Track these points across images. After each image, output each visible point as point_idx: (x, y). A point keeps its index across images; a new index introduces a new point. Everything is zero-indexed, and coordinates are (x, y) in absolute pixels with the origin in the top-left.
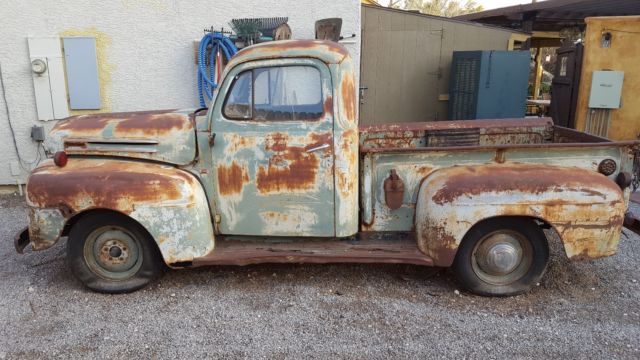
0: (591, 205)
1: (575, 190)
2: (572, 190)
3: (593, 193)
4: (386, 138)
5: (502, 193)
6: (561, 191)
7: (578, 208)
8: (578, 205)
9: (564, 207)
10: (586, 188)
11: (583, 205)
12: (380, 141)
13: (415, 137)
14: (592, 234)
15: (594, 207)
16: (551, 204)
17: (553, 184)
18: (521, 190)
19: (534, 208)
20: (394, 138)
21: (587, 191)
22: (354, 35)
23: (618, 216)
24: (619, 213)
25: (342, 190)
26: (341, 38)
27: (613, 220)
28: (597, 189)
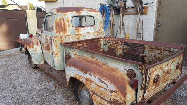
0: (101, 87)
1: (96, 77)
2: (95, 77)
3: (102, 82)
4: (113, 43)
5: (75, 69)
6: (91, 75)
7: (96, 86)
8: (96, 85)
9: (91, 83)
10: (100, 78)
11: (98, 86)
12: (111, 44)
13: (121, 44)
14: (104, 102)
15: (102, 89)
16: (87, 80)
17: (89, 71)
18: (80, 70)
19: (82, 79)
20: (115, 44)
21: (100, 80)
22: (152, 3)
23: (117, 100)
24: (116, 98)
25: (54, 55)
26: (147, 4)
27: (112, 100)
28: (104, 81)
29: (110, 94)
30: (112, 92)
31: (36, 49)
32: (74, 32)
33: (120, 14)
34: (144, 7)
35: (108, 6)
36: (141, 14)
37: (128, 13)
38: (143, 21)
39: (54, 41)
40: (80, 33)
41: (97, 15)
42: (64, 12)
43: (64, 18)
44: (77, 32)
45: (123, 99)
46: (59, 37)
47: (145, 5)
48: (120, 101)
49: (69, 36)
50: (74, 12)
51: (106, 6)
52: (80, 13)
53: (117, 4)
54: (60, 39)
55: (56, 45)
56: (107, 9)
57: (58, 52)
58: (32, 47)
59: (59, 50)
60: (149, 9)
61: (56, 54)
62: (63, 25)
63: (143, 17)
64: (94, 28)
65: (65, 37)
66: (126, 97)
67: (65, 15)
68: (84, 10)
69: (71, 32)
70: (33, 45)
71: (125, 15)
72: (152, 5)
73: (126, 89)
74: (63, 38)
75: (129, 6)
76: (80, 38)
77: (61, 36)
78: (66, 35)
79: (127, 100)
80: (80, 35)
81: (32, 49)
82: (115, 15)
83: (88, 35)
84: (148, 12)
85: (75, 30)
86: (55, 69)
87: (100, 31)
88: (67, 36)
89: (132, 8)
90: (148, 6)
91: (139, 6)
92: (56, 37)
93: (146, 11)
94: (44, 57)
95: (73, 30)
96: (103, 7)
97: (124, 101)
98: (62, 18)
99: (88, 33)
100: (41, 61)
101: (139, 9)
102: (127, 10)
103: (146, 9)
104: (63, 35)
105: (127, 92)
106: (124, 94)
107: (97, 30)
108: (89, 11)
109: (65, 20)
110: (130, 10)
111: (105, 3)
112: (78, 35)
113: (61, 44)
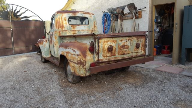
0: (73, 54)
1: (71, 49)
6: (69, 49)
8: (71, 54)
9: (69, 54)
14: (75, 65)
15: (74, 56)
16: (67, 53)
17: (68, 46)
21: (73, 50)
22: (145, 8)
23: (80, 61)
24: (80, 59)
25: (54, 45)
26: (141, 9)
27: (78, 61)
28: (75, 50)
29: (77, 57)
30: (78, 55)
31: (45, 45)
32: (70, 28)
33: (119, 19)
34: (139, 12)
35: (109, 13)
36: (136, 18)
37: (126, 18)
38: (138, 24)
39: (54, 34)
40: (76, 29)
41: (91, 17)
42: (62, 13)
43: (62, 17)
44: (73, 29)
45: (84, 59)
46: (58, 31)
47: (139, 10)
48: (83, 61)
49: (66, 31)
50: (70, 13)
51: (108, 14)
52: (75, 14)
53: (116, 11)
54: (59, 33)
55: (56, 38)
56: (108, 16)
57: (57, 42)
58: (42, 44)
59: (57, 41)
60: (143, 13)
61: (56, 44)
62: (61, 23)
63: (138, 21)
64: (88, 27)
65: (63, 32)
66: (87, 58)
67: (63, 15)
68: (79, 12)
69: (67, 29)
70: (43, 42)
71: (123, 21)
72: (145, 9)
73: (86, 53)
74: (61, 32)
75: (126, 13)
76: (75, 33)
77: (59, 30)
78: (63, 30)
79: (87, 61)
80: (76, 31)
81: (42, 45)
82: (115, 21)
83: (83, 32)
84: (142, 16)
85: (71, 27)
86: (55, 57)
87: (94, 30)
88: (65, 31)
89: (129, 13)
90: (142, 11)
91: (134, 11)
92: (56, 31)
93: (141, 15)
94: (50, 51)
95: (70, 26)
96: (106, 15)
97: (85, 61)
98: (61, 17)
99: (83, 30)
100: (48, 55)
101: (134, 13)
102: (125, 16)
103: (140, 14)
104: (61, 30)
105: (87, 55)
106: (85, 56)
107: (91, 29)
108: (84, 13)
109: (63, 19)
110: (127, 16)
111: (106, 11)
112: (73, 31)
113: (59, 36)
